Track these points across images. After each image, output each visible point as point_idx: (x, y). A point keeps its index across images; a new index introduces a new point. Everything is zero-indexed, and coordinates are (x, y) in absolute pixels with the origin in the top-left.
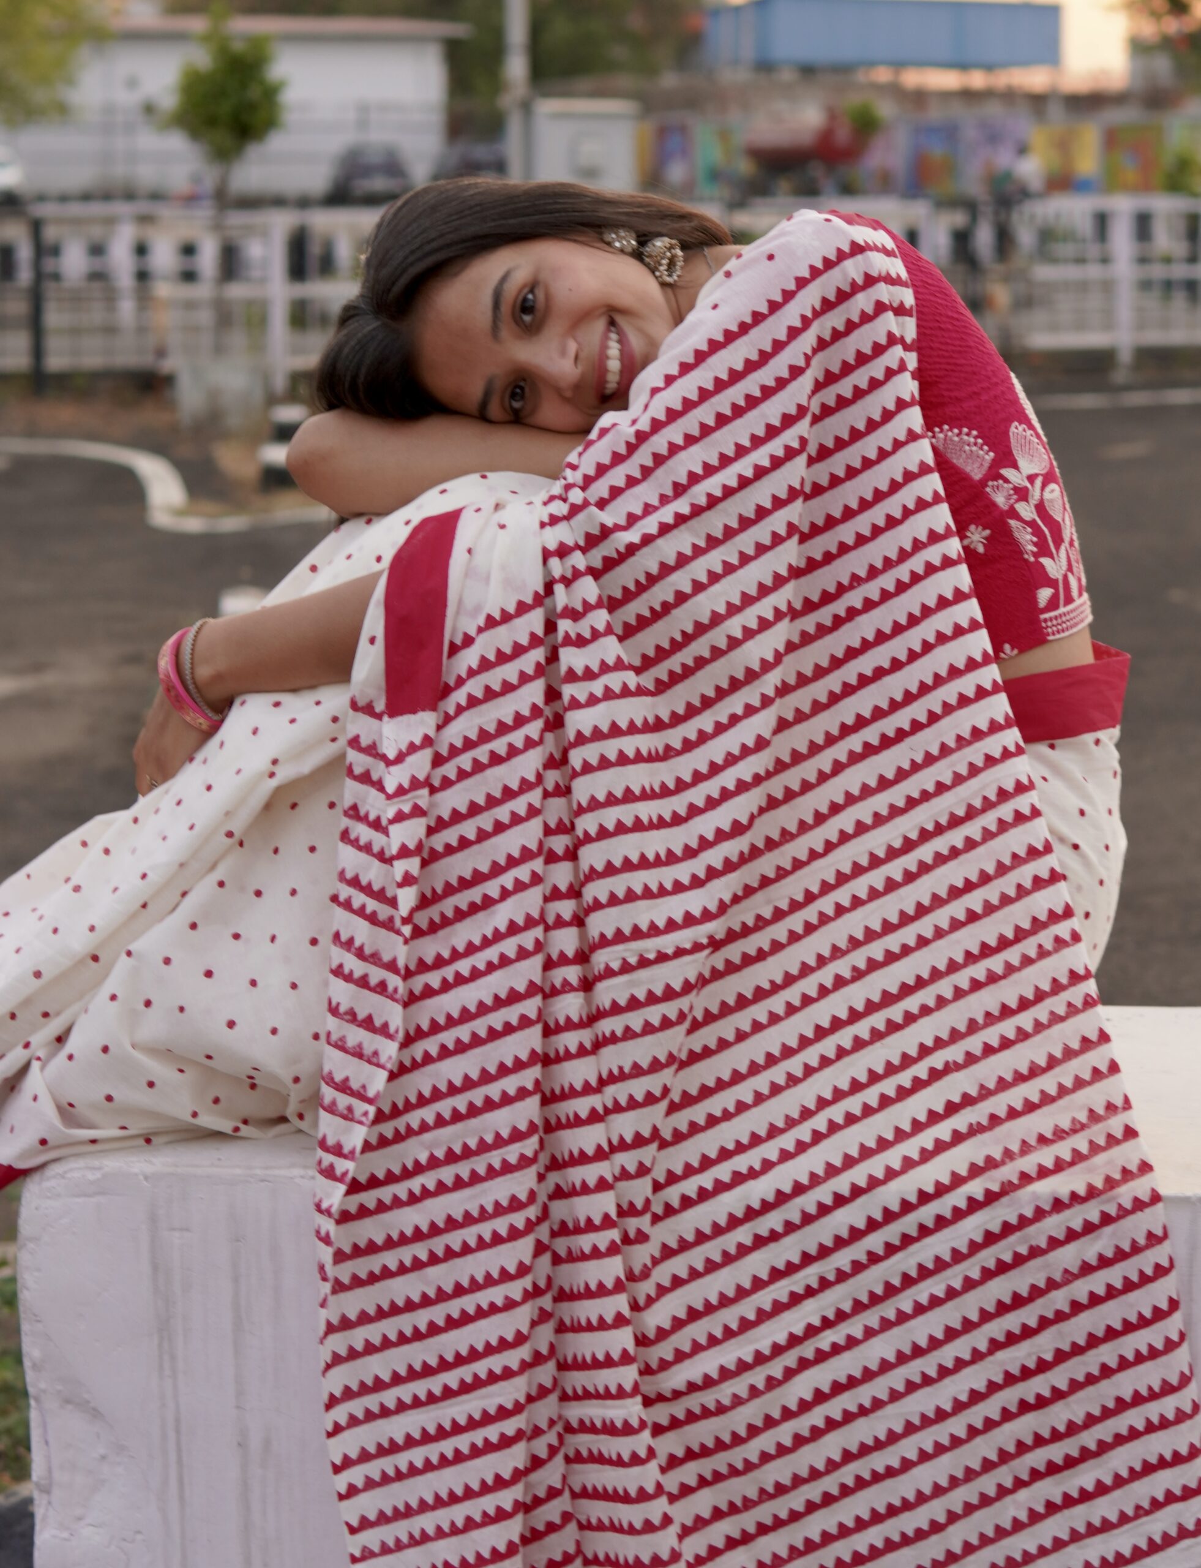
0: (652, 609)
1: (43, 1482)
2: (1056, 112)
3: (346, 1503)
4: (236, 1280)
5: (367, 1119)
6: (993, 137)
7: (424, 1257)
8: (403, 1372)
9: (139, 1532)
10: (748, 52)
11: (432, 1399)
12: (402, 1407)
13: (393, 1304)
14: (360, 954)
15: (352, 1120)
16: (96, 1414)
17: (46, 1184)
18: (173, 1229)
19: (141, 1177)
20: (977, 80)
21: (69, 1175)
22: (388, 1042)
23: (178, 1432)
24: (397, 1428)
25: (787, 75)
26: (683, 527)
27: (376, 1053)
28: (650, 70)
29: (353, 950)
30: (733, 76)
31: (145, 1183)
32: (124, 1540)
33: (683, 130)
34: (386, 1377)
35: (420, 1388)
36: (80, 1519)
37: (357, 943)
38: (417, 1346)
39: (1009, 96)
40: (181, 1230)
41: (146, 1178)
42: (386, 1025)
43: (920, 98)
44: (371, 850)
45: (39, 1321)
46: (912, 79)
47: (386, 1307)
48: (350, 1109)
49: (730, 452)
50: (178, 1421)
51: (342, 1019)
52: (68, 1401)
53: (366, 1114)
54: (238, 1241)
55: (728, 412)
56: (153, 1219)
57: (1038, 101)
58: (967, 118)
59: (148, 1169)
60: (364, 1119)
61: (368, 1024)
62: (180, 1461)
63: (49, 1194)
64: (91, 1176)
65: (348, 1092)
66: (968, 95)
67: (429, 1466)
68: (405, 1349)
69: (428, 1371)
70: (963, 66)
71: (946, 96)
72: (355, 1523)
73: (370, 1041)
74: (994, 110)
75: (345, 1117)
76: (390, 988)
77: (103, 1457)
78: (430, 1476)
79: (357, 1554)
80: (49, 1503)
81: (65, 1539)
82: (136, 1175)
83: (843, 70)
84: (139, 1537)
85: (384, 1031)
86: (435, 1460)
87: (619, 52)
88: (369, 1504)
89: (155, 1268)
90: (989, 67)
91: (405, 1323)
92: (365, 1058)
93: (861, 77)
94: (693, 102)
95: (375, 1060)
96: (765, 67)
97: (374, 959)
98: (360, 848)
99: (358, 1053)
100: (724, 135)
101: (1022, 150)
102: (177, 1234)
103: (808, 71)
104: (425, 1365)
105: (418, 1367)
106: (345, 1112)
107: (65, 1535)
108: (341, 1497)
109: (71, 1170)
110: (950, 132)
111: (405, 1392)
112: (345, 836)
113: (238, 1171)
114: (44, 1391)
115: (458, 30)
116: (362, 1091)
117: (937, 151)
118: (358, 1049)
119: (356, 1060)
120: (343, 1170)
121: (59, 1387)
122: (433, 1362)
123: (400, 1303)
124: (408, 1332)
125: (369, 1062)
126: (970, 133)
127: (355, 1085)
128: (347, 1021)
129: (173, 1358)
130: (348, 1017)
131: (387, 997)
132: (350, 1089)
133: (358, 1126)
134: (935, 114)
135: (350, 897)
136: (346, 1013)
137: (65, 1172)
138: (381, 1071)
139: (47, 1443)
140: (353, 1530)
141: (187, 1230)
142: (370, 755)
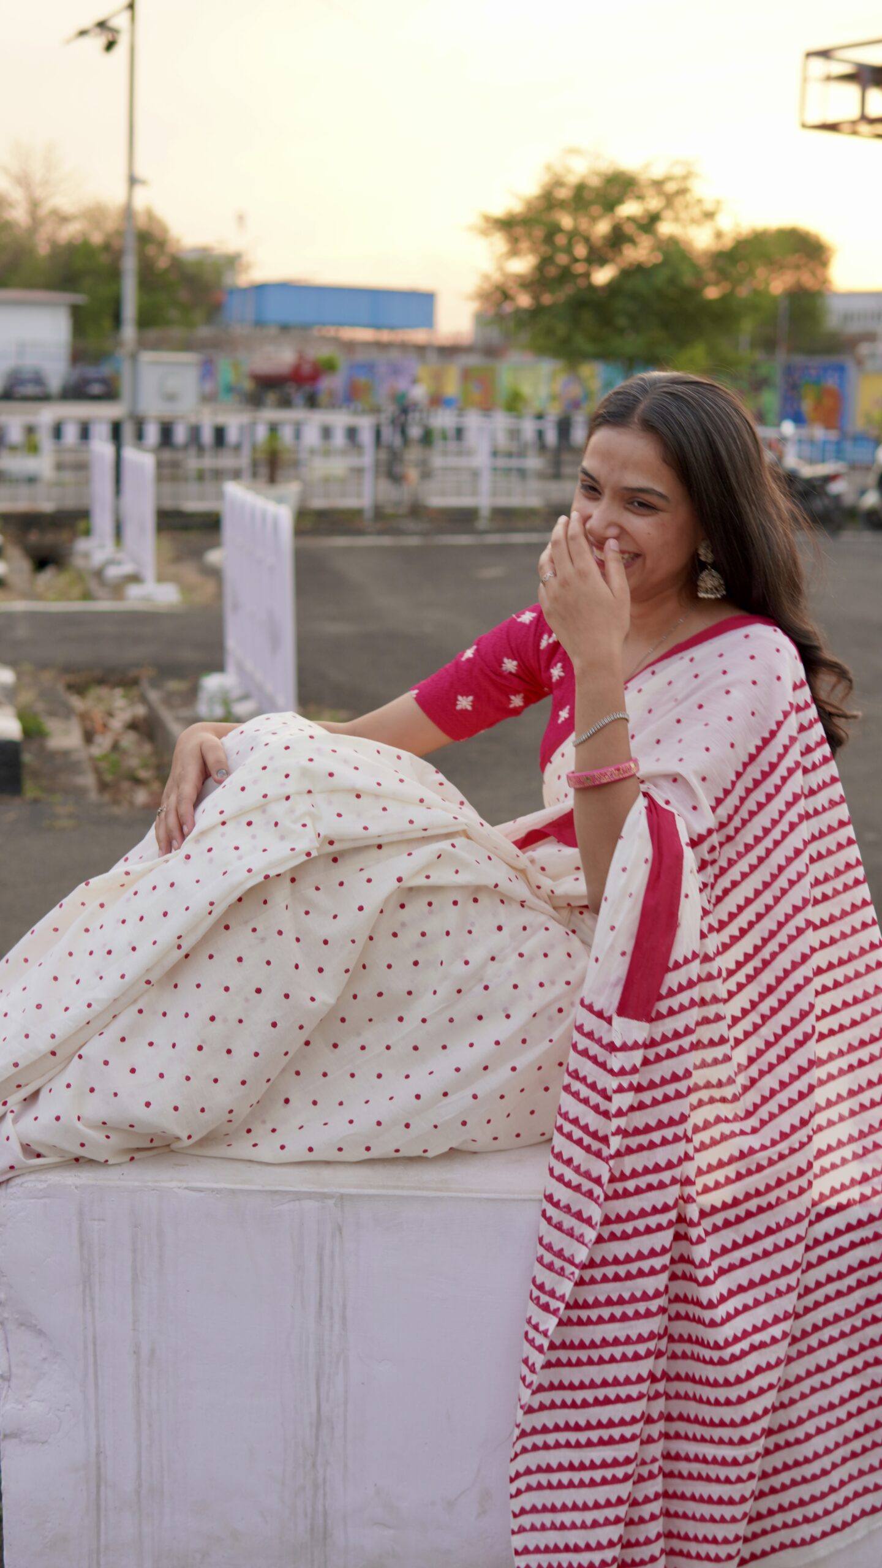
1: (6, 1375)
2: (432, 357)
3: (514, 1500)
4: (134, 1251)
5: (574, 1277)
6: (398, 373)
7: (584, 1359)
8: (562, 1425)
9: (68, 1405)
10: (249, 315)
11: (578, 1445)
12: (558, 1445)
13: (561, 1383)
14: (577, 1170)
15: (563, 1276)
16: (40, 1333)
17: (9, 1190)
18: (94, 1220)
19: (73, 1187)
20: (385, 336)
21: (25, 1185)
22: (590, 1229)
23: (95, 1344)
24: (554, 1458)
25: (273, 331)
27: (582, 1235)
28: (190, 325)
29: (572, 1166)
30: (240, 331)
31: (75, 1190)
32: (58, 1410)
33: (211, 362)
34: (551, 1426)
35: (572, 1437)
36: (29, 1396)
37: (575, 1163)
38: (573, 1411)
39: (404, 346)
40: (99, 1220)
41: (76, 1188)
42: (590, 1218)
43: (350, 346)
44: (589, 1103)
45: (4, 1276)
46: (346, 334)
47: (556, 1383)
48: (562, 1269)
50: (95, 1338)
51: (562, 1210)
52: (22, 1324)
53: (573, 1273)
54: (136, 1227)
56: (81, 1213)
57: (421, 350)
58: (378, 358)
59: (78, 1181)
60: (571, 1277)
61: (578, 1215)
62: (95, 1363)
63: (12, 1197)
64: (40, 1186)
65: (562, 1258)
66: (379, 345)
67: (571, 1485)
68: (565, 1411)
69: (577, 1428)
70: (378, 327)
71: (367, 345)
72: (517, 1511)
73: (580, 1228)
74: (394, 355)
75: (559, 1274)
76: (595, 1195)
77: (45, 1359)
78: (572, 1491)
79: (516, 1529)
80: (9, 1387)
81: (19, 1410)
82: (70, 1186)
83: (305, 327)
84: (68, 1408)
85: (588, 1221)
86: (576, 1482)
87: (173, 313)
88: (527, 1500)
89: (82, 1243)
90: (392, 329)
91: (568, 1396)
92: (575, 1237)
93: (315, 332)
94: (216, 345)
95: (581, 1240)
96: (259, 323)
97: (587, 1175)
98: (581, 1101)
99: (570, 1233)
100: (237, 365)
102: (96, 1223)
103: (285, 328)
104: (577, 1424)
105: (572, 1424)
106: (559, 1271)
107: (20, 1407)
108: (512, 1497)
109: (27, 1181)
110: (370, 368)
111: (562, 1437)
112: (567, 1088)
113: (136, 1184)
114: (7, 1319)
115: (80, 299)
116: (571, 1258)
117: (361, 379)
118: (570, 1231)
119: (568, 1238)
120: (556, 1307)
121: (17, 1316)
122: (583, 1423)
123: (566, 1383)
124: (569, 1402)
125: (578, 1240)
126: (381, 369)
127: (567, 1254)
128: (565, 1212)
129: (92, 1299)
130: (565, 1210)
131: (592, 1200)
132: (564, 1256)
133: (567, 1281)
134: (361, 357)
135: (571, 1132)
136: (564, 1207)
137: (23, 1183)
138: (584, 1247)
139: (8, 1350)
140: (515, 1516)
141: (103, 1220)
142: (589, 1038)
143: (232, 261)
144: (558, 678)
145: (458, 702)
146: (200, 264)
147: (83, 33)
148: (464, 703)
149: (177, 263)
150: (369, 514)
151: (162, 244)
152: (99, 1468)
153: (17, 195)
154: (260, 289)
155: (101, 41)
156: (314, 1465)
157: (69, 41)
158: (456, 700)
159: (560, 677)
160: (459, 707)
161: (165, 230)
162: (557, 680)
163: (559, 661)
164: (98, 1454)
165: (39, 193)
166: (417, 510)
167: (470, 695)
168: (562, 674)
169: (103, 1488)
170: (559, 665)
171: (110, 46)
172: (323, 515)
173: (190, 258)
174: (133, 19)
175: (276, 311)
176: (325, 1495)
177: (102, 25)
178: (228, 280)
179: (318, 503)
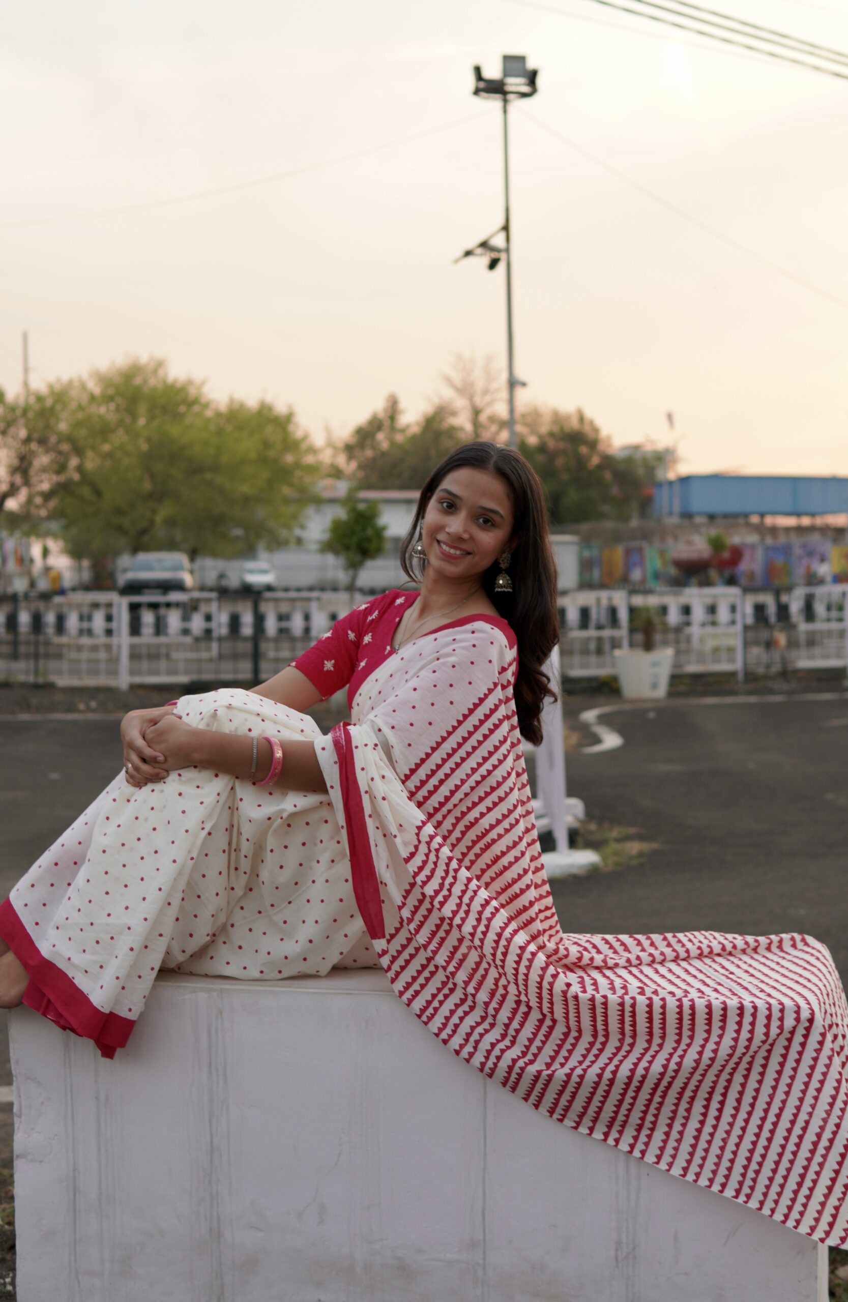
0: (470, 822)
6: (810, 554)
10: (677, 508)
16: (39, 1084)
20: (806, 521)
23: (72, 1092)
26: (480, 786)
30: (670, 521)
32: (50, 1139)
33: (640, 550)
36: (34, 1130)
39: (825, 530)
43: (774, 531)
46: (769, 521)
49: (492, 749)
50: (71, 1087)
52: (29, 1078)
55: (487, 733)
58: (796, 541)
62: (72, 1105)
66: (800, 530)
70: (798, 515)
71: (787, 530)
74: (815, 538)
81: (26, 1138)
84: (56, 1137)
90: (813, 515)
94: (646, 535)
96: (687, 515)
100: (662, 553)
101: (823, 559)
110: (787, 550)
117: (779, 561)
121: (25, 1072)
126: (797, 551)
129: (70, 1060)
134: (782, 539)
143: (663, 458)
144: (367, 642)
145: (325, 665)
146: (629, 460)
147: (468, 253)
148: (329, 665)
149: (608, 461)
150: (741, 677)
151: (593, 444)
152: (75, 1181)
153: (460, 403)
154: (686, 481)
155: (486, 260)
156: (210, 1183)
157: (456, 261)
158: (323, 664)
159: (369, 642)
160: (325, 669)
161: (596, 430)
162: (366, 644)
163: (371, 632)
164: (75, 1170)
165: (479, 401)
166: (786, 674)
167: (332, 659)
168: (370, 640)
169: (77, 1195)
170: (370, 634)
171: (493, 264)
172: (697, 678)
173: (621, 455)
174: (508, 239)
175: (701, 502)
176: (218, 1204)
177: (484, 245)
178: (660, 474)
179: (693, 668)
